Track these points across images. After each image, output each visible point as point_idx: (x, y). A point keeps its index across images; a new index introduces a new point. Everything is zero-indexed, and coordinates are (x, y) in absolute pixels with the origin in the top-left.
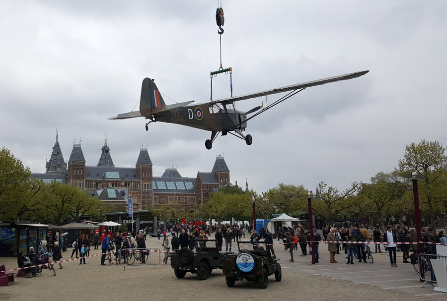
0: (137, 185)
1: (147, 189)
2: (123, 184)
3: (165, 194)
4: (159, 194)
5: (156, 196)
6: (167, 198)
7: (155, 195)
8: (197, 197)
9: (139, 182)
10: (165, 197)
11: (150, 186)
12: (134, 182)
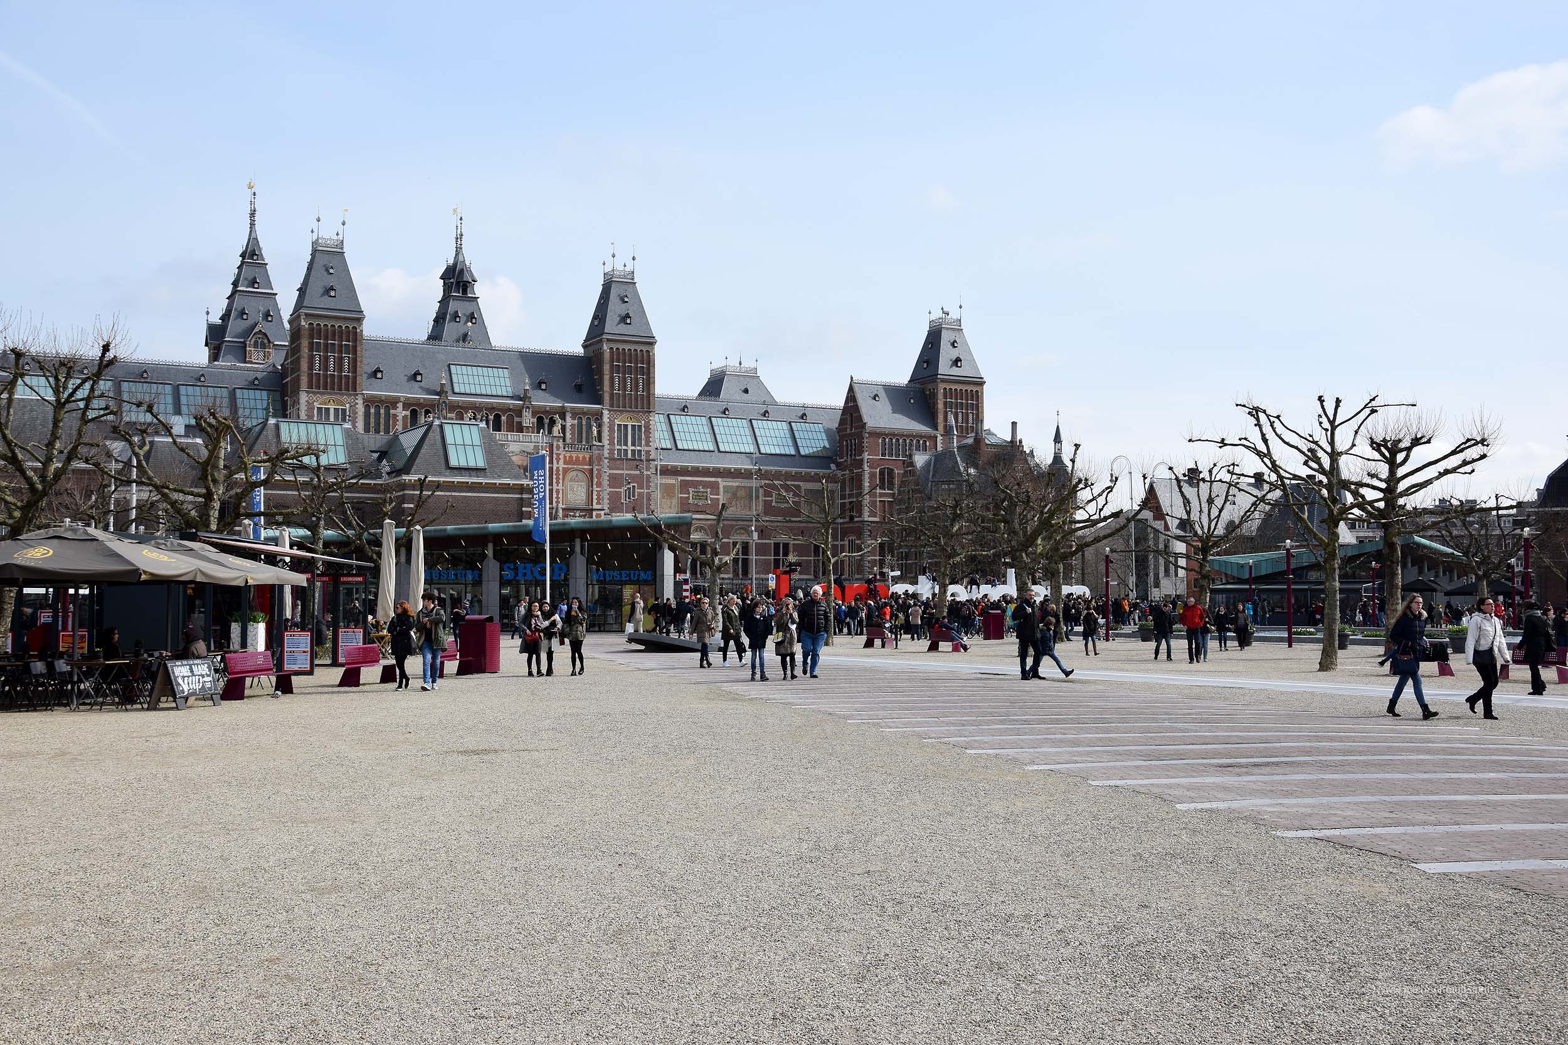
0: (590, 427)
1: (630, 448)
2: (528, 420)
3: (706, 472)
4: (684, 471)
5: (670, 480)
6: (715, 487)
7: (666, 471)
8: (843, 489)
9: (598, 416)
10: (706, 485)
11: (642, 433)
12: (575, 414)
